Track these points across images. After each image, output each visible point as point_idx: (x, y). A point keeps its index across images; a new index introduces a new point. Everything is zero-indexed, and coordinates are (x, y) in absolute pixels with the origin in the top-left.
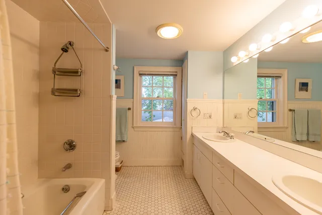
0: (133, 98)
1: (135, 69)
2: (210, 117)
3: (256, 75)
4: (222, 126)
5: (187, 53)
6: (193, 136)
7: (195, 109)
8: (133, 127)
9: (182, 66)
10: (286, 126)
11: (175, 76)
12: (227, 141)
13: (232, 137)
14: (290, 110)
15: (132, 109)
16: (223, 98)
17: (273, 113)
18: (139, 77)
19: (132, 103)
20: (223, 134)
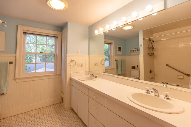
0: (16, 53)
1: (19, 27)
2: (82, 65)
3: (104, 42)
4: (88, 70)
5: (67, 23)
6: (71, 79)
7: (72, 61)
8: (15, 79)
9: (61, 31)
10: (114, 68)
11: (56, 37)
12: (94, 80)
13: (96, 77)
14: (116, 60)
15: (14, 63)
16: (89, 54)
17: (109, 62)
18: (23, 35)
19: (14, 57)
20: (90, 76)
